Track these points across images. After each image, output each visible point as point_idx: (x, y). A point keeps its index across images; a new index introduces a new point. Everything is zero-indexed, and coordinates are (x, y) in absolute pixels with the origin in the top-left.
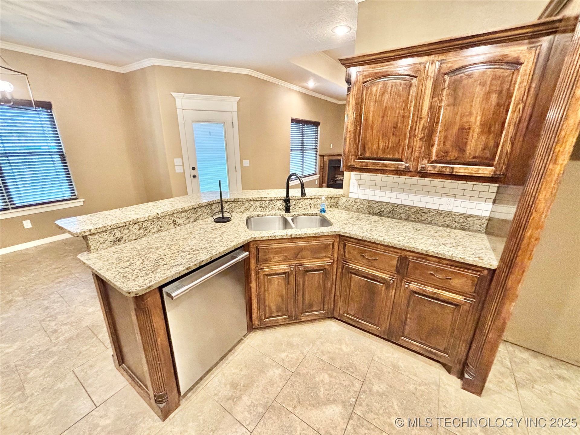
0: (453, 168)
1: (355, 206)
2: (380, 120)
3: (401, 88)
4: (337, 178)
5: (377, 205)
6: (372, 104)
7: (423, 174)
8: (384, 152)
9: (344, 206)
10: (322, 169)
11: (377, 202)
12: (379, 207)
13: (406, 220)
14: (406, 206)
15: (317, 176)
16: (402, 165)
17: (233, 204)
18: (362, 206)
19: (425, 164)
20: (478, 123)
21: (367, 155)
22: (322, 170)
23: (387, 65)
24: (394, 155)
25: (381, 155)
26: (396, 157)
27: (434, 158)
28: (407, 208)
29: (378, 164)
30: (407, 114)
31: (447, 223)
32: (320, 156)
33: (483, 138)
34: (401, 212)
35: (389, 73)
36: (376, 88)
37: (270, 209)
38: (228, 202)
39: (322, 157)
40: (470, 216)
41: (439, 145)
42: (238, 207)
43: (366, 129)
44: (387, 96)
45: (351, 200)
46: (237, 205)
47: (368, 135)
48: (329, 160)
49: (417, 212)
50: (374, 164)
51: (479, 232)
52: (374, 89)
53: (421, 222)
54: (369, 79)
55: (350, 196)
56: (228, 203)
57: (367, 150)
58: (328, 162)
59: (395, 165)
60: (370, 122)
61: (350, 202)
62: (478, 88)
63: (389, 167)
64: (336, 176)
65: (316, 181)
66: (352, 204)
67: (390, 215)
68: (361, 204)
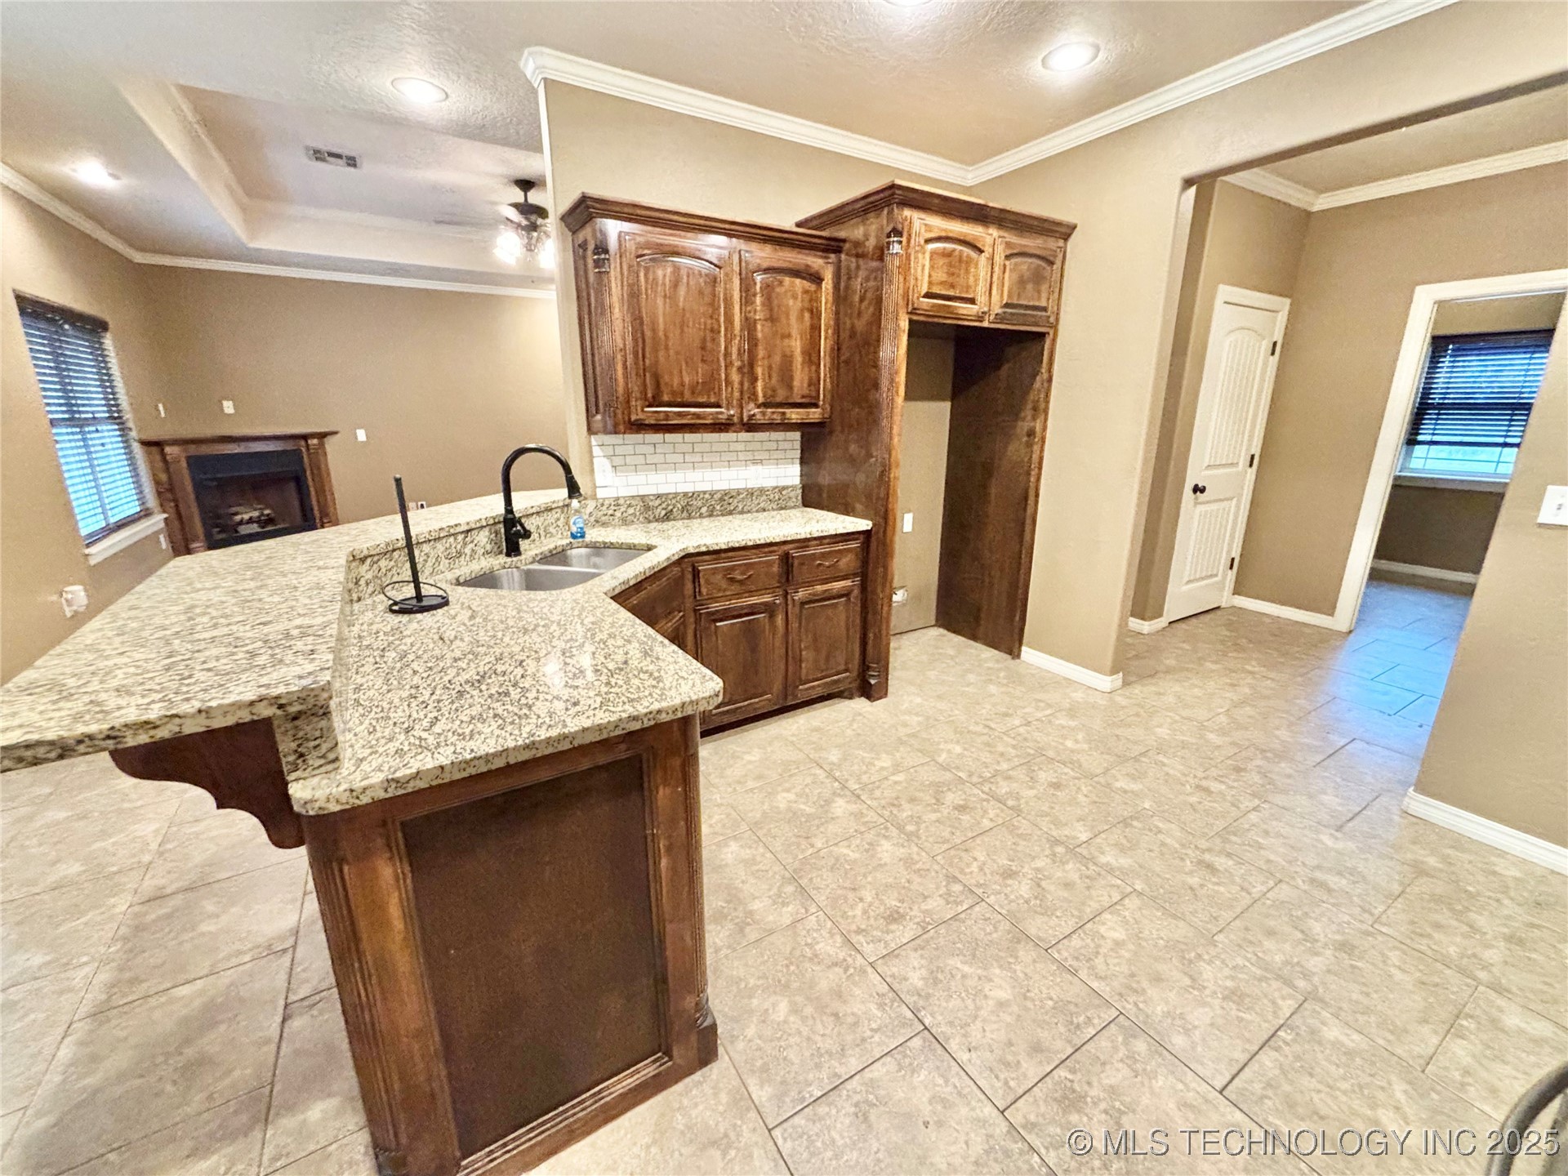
0: (784, 413)
1: (618, 514)
2: (678, 332)
3: (701, 280)
4: (238, 518)
5: (658, 502)
6: (660, 301)
7: (751, 427)
8: (693, 393)
9: (592, 519)
10: (167, 492)
11: (659, 496)
12: (664, 506)
13: (710, 516)
14: (705, 493)
15: (158, 520)
16: (721, 413)
17: (383, 563)
18: (631, 511)
19: (751, 409)
20: (799, 350)
21: (666, 398)
22: (169, 495)
23: (671, 235)
24: (709, 397)
25: (688, 397)
26: (712, 400)
27: (761, 400)
28: (707, 496)
29: (688, 414)
30: (716, 327)
31: (762, 505)
32: (146, 444)
33: (806, 369)
34: (700, 504)
35: (680, 250)
36: (663, 273)
37: (468, 558)
38: (366, 558)
39: (154, 449)
40: (784, 488)
41: (764, 380)
42: (394, 571)
43: (655, 350)
44: (682, 291)
45: (607, 502)
46: (392, 563)
47: (662, 359)
48: (188, 458)
49: (722, 499)
50: (679, 414)
51: (794, 507)
52: (660, 273)
53: (731, 513)
54: (646, 252)
55: (598, 496)
56: (369, 560)
57: (663, 387)
58: (184, 464)
59: (711, 414)
60: (661, 334)
61: (604, 508)
62: (791, 302)
63: (704, 418)
64: (234, 510)
65: (162, 538)
66: (611, 512)
67: (685, 514)
68: (630, 506)
